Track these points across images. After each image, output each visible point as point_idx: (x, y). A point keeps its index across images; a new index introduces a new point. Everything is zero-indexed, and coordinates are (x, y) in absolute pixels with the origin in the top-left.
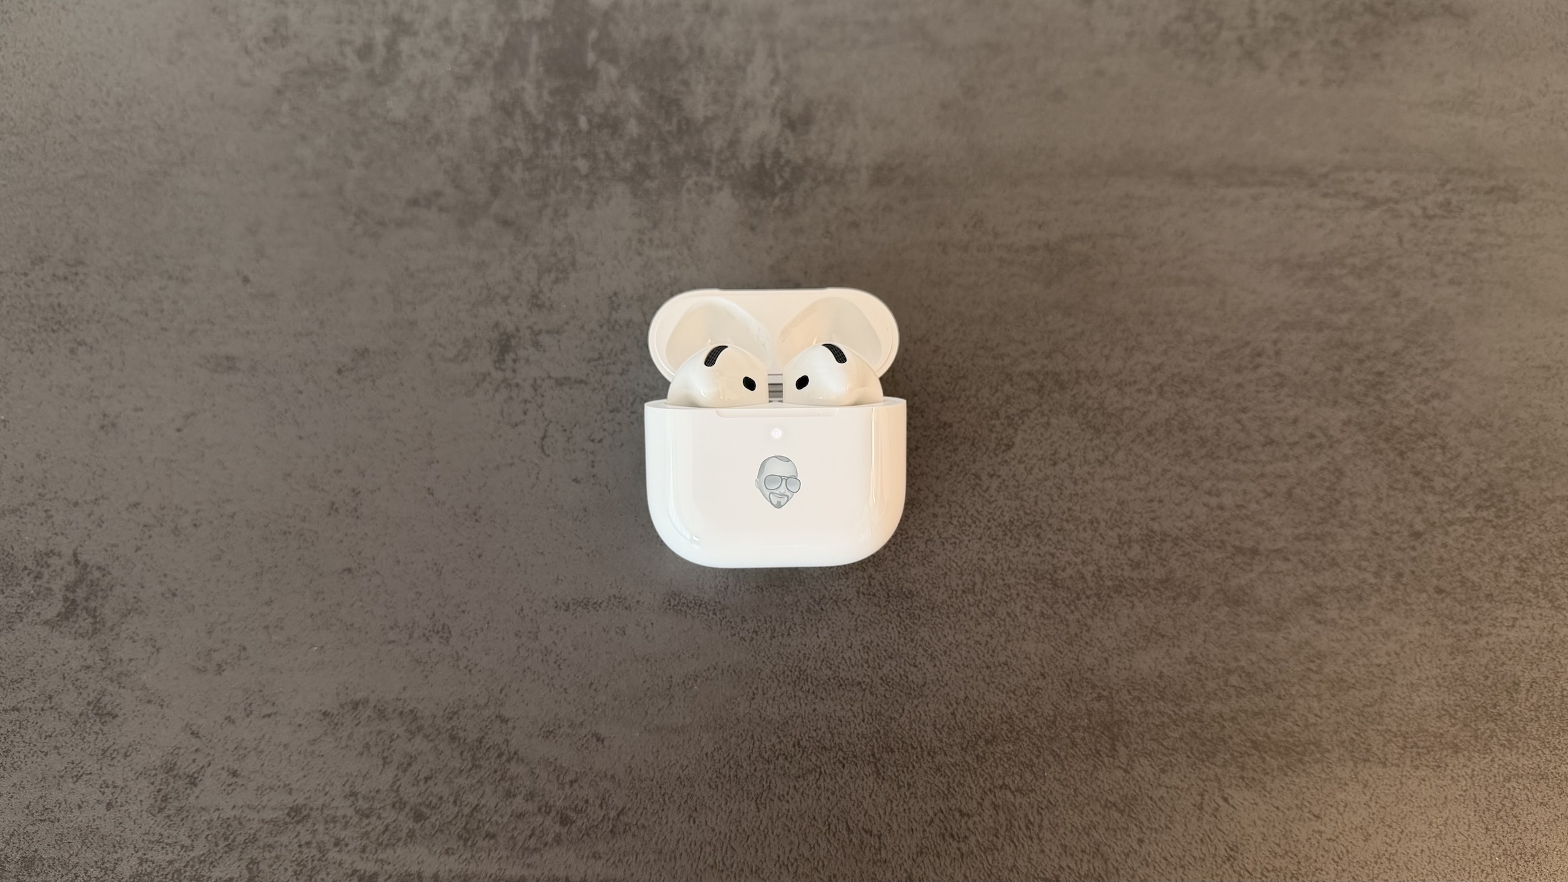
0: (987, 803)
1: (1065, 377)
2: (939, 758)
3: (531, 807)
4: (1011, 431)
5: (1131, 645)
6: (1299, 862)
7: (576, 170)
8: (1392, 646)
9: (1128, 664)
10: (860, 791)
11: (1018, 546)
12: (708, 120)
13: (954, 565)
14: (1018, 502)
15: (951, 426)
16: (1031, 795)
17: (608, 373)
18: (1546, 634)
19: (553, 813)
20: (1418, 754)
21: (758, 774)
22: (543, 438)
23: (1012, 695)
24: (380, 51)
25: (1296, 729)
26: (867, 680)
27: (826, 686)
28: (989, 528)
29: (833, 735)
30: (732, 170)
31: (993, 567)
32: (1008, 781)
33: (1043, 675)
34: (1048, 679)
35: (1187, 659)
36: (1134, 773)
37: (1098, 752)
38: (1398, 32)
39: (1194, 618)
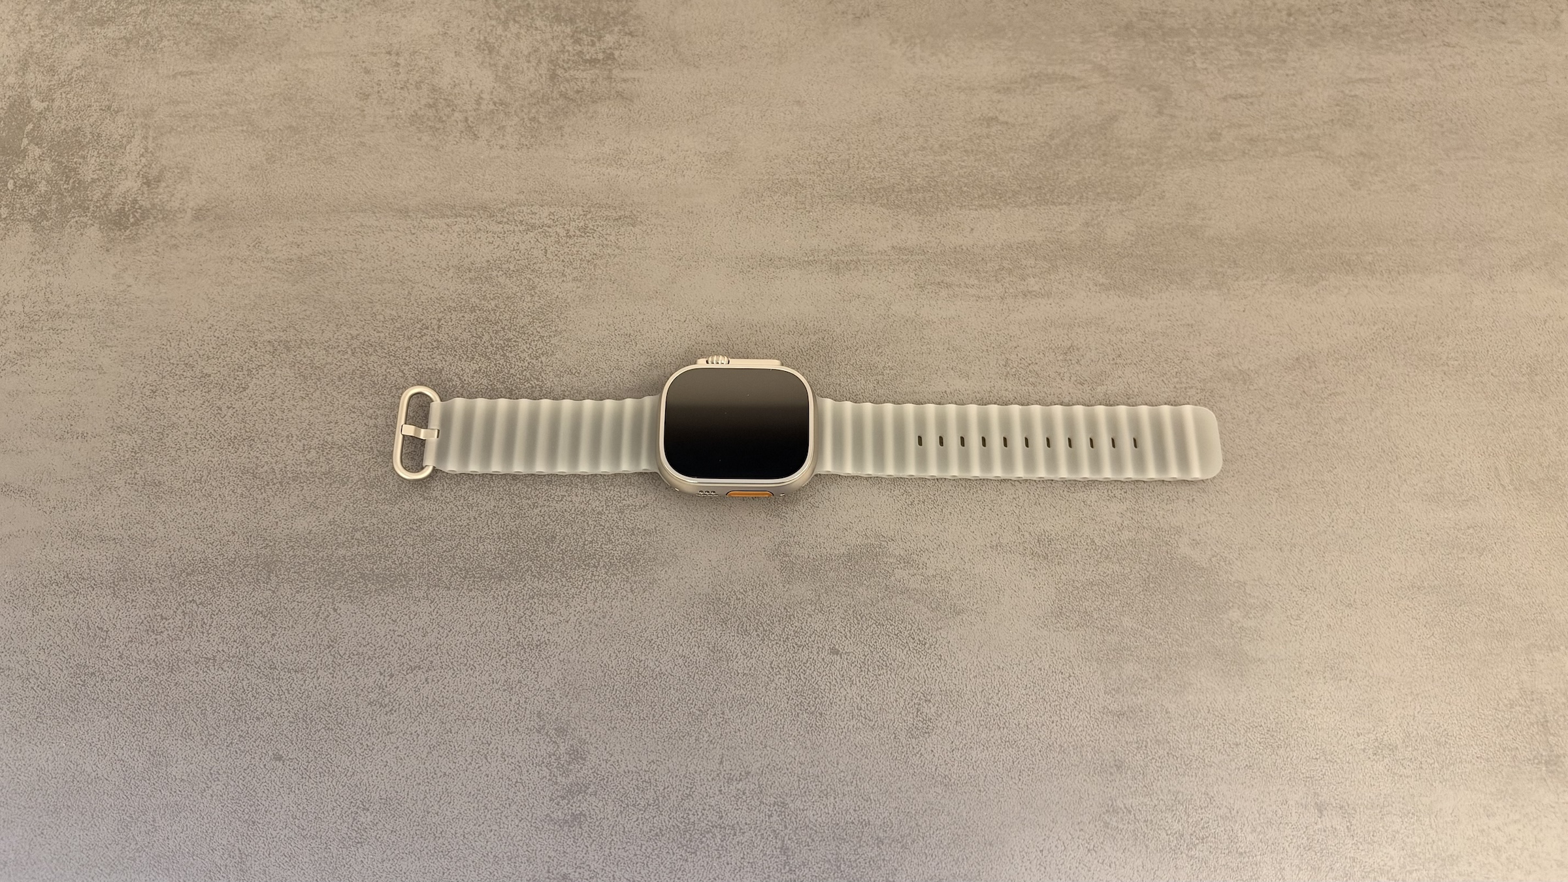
0: (179, 611)
1: (292, 344)
4: (249, 379)
5: (295, 514)
6: (375, 650)
8: (472, 514)
9: (290, 526)
10: (101, 604)
11: (236, 452)
12: (93, 181)
13: (192, 465)
15: (210, 376)
18: (582, 506)
20: (474, 581)
21: (38, 595)
23: (210, 545)
25: (393, 566)
26: (120, 537)
27: (92, 541)
30: (103, 213)
31: (217, 465)
32: (196, 598)
33: (233, 533)
34: (236, 535)
35: (330, 522)
36: (278, 593)
37: (258, 580)
38: (580, 111)
39: (340, 496)
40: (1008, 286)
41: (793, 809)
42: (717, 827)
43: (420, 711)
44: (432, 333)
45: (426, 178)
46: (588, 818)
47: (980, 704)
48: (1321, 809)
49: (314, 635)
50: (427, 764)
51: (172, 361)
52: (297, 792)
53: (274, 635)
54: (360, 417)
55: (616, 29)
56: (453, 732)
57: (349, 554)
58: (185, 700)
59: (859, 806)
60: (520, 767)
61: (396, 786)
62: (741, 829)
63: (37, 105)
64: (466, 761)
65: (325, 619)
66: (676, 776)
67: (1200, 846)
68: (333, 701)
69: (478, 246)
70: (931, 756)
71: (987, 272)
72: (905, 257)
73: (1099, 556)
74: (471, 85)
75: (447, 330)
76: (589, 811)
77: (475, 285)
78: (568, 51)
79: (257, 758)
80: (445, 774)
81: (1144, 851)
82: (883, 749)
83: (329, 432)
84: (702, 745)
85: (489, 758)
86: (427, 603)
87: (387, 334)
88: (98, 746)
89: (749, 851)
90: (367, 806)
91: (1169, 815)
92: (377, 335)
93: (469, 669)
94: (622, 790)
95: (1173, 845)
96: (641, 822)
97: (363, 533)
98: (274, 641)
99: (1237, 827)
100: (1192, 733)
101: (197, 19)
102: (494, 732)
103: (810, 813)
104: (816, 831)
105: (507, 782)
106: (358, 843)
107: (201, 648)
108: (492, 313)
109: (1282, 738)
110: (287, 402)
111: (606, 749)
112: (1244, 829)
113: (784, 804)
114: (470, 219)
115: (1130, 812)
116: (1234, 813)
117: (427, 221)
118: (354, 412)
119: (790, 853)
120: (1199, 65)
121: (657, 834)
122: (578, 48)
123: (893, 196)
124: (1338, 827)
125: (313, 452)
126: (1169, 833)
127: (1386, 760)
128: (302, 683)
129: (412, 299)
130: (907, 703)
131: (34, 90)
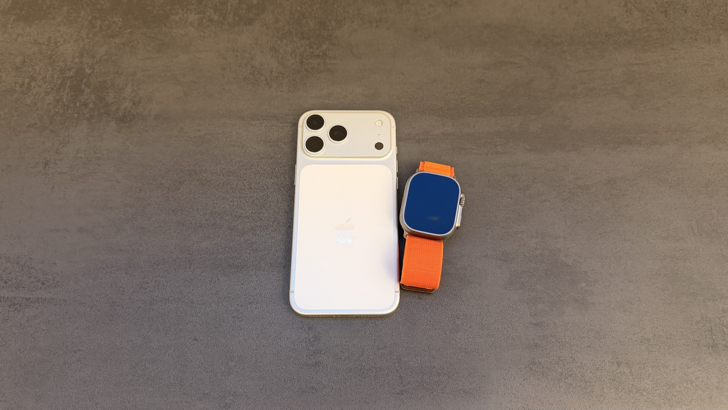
1: (198, 171)
2: (143, 269)
3: (35, 280)
4: (180, 185)
5: (201, 241)
6: (235, 296)
7: (74, 117)
11: (176, 215)
12: (112, 103)
13: (157, 220)
14: (178, 204)
15: (163, 184)
16: (166, 278)
17: (73, 171)
19: (41, 282)
22: (53, 188)
23: (166, 253)
24: (26, 85)
25: (242, 262)
26: (128, 250)
28: (169, 211)
29: (116, 263)
30: (116, 116)
31: (168, 221)
32: (161, 275)
33: (175, 248)
34: (177, 249)
35: (215, 244)
36: (194, 273)
37: (186, 267)
38: (313, 77)
39: (219, 233)
40: (489, 149)
41: (404, 361)
42: (373, 368)
43: (253, 320)
44: (255, 167)
45: (251, 104)
46: (322, 364)
47: (479, 320)
48: (619, 364)
49: (210, 290)
50: (257, 342)
51: (147, 178)
52: (203, 353)
53: (193, 290)
54: (227, 202)
55: (327, 42)
56: (267, 328)
57: (224, 257)
58: (157, 316)
59: (430, 360)
60: (294, 343)
61: (244, 351)
62: (383, 369)
63: (88, 71)
64: (272, 340)
65: (214, 283)
66: (357, 347)
67: (569, 379)
68: (218, 316)
69: (273, 132)
70: (459, 340)
71: (480, 144)
72: (447, 137)
73: (527, 260)
74: (268, 65)
75: (261, 166)
76: (322, 361)
77: (272, 148)
78: (308, 52)
79: (187, 340)
80: (264, 346)
81: (546, 380)
82: (440, 337)
83: (214, 207)
84: (367, 335)
85: (281, 339)
86: (256, 277)
87: (237, 168)
88: (122, 335)
89: (387, 378)
90: (232, 359)
91: (557, 366)
92: (233, 168)
93: (273, 303)
94: (335, 352)
95: (558, 377)
96: (343, 365)
97: (229, 248)
98: (193, 292)
99: (584, 371)
100: (565, 333)
101: (152, 35)
102: (283, 328)
103: (411, 363)
104: (413, 370)
105: (289, 349)
106: (229, 374)
107: (163, 295)
108: (279, 159)
109: (602, 335)
110: (196, 195)
111: (328, 336)
112: (587, 372)
113: (400, 359)
114: (269, 121)
115: (541, 364)
116: (583, 365)
117: (252, 121)
118: (224, 199)
119: (403, 379)
120: (568, 58)
121: (349, 371)
122: (311, 50)
123: (441, 112)
124: (626, 372)
125: (208, 216)
126: (557, 373)
127: (646, 345)
128: (205, 309)
129: (247, 153)
130: (449, 319)
131: (86, 65)
